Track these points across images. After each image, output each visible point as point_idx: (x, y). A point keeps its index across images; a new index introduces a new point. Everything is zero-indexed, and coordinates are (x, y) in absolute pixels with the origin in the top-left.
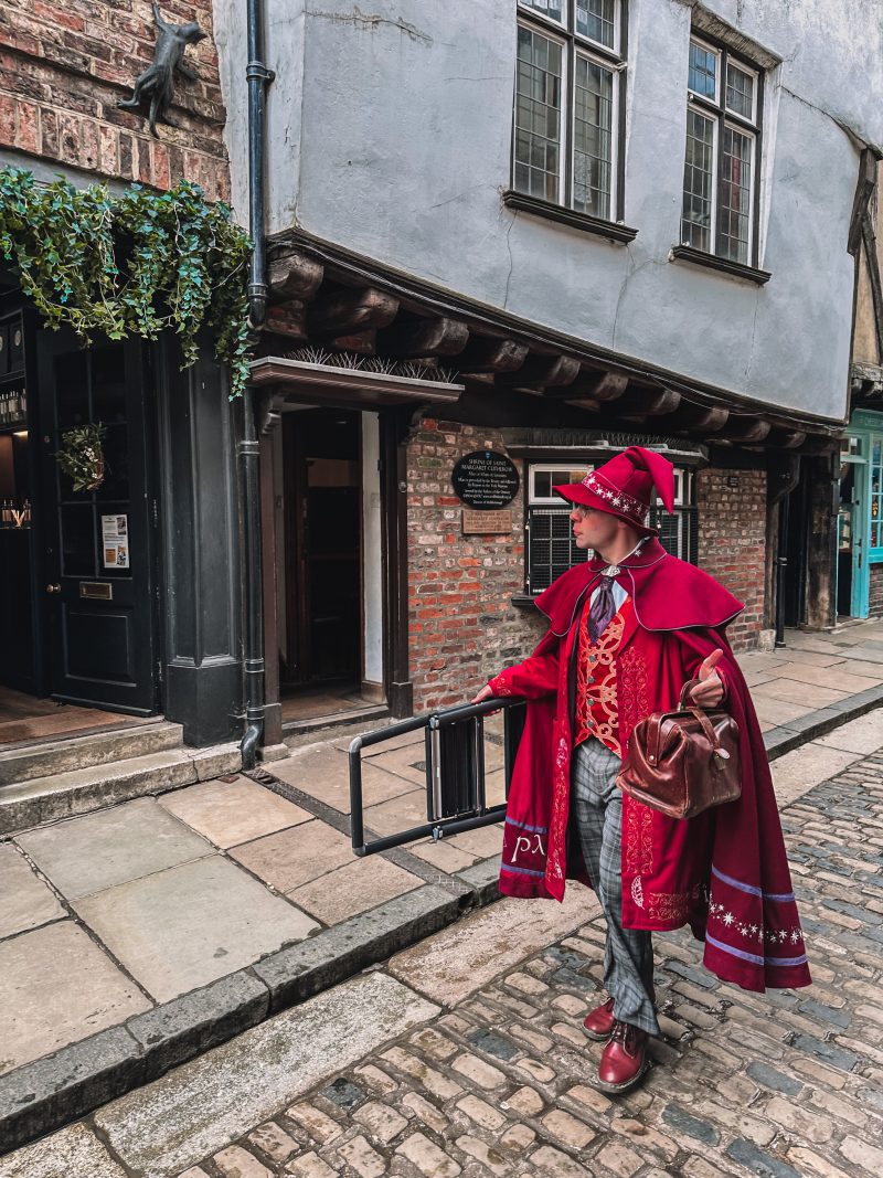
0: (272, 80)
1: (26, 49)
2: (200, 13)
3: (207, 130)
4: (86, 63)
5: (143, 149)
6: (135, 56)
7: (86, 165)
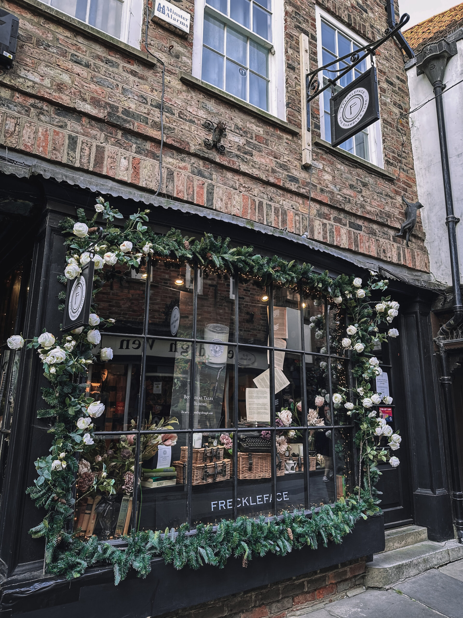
0: (459, 222)
1: (371, 218)
2: (414, 197)
3: (419, 242)
4: (387, 221)
5: (404, 251)
6: (398, 216)
7: (389, 260)
